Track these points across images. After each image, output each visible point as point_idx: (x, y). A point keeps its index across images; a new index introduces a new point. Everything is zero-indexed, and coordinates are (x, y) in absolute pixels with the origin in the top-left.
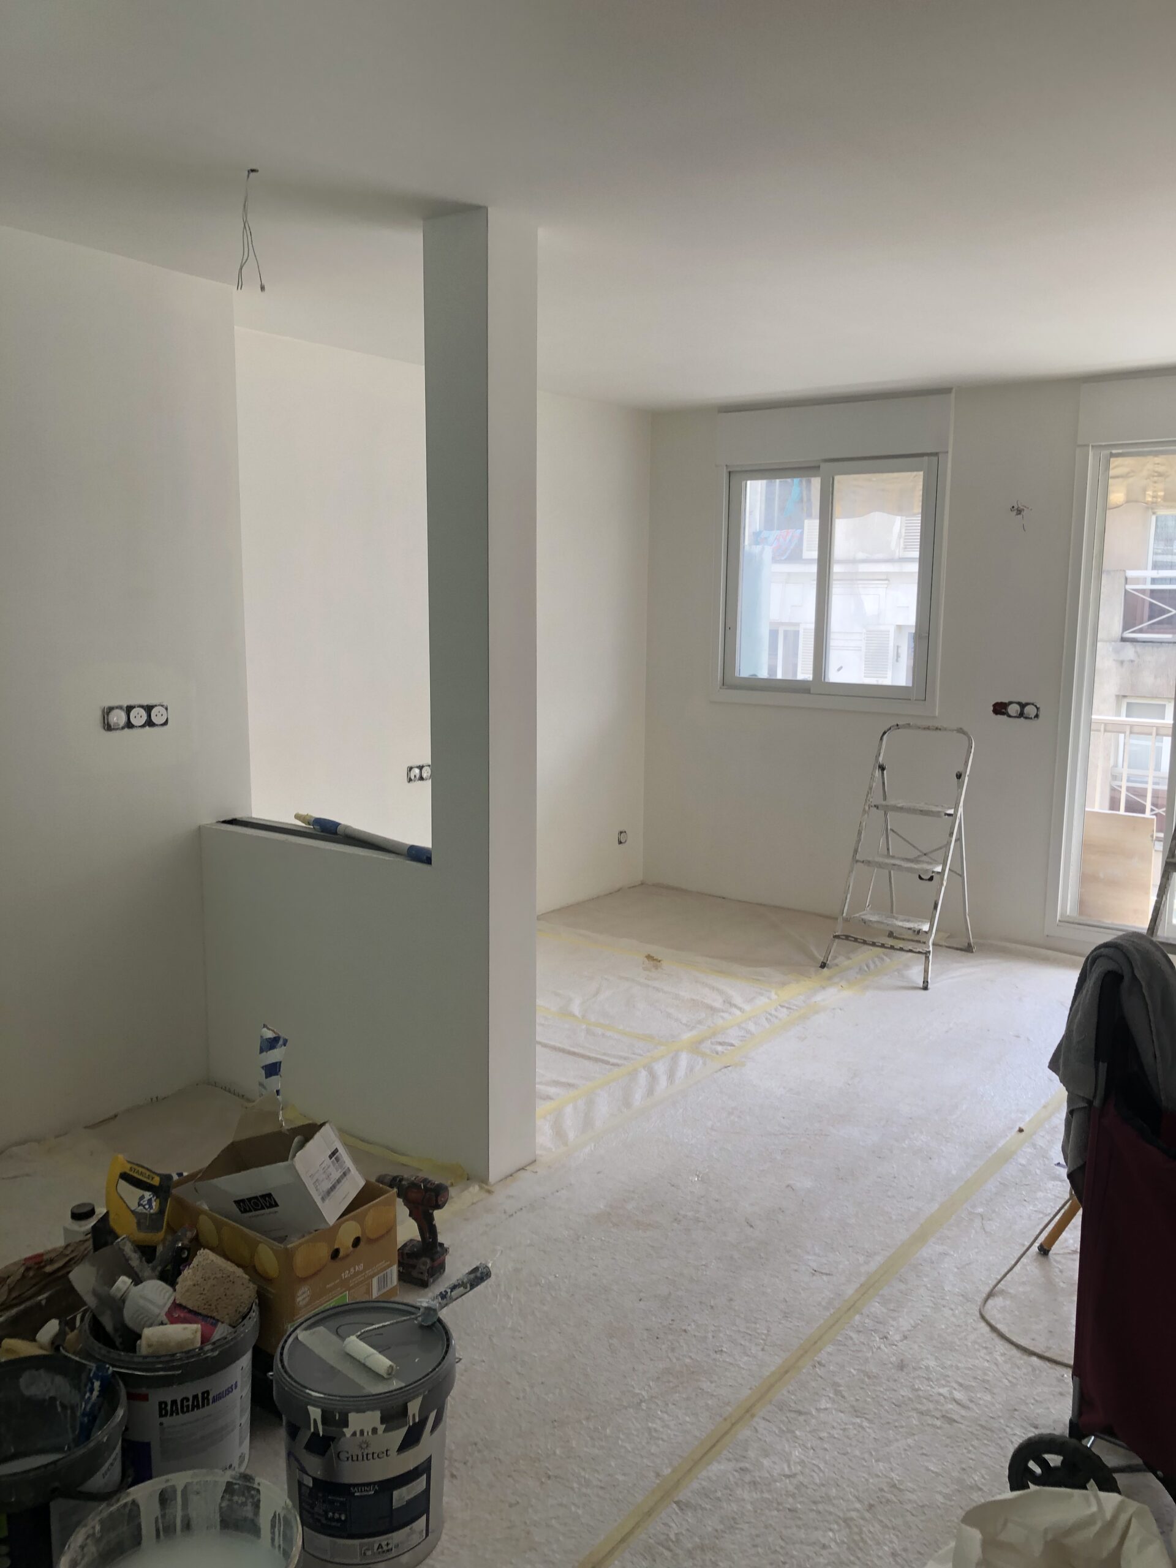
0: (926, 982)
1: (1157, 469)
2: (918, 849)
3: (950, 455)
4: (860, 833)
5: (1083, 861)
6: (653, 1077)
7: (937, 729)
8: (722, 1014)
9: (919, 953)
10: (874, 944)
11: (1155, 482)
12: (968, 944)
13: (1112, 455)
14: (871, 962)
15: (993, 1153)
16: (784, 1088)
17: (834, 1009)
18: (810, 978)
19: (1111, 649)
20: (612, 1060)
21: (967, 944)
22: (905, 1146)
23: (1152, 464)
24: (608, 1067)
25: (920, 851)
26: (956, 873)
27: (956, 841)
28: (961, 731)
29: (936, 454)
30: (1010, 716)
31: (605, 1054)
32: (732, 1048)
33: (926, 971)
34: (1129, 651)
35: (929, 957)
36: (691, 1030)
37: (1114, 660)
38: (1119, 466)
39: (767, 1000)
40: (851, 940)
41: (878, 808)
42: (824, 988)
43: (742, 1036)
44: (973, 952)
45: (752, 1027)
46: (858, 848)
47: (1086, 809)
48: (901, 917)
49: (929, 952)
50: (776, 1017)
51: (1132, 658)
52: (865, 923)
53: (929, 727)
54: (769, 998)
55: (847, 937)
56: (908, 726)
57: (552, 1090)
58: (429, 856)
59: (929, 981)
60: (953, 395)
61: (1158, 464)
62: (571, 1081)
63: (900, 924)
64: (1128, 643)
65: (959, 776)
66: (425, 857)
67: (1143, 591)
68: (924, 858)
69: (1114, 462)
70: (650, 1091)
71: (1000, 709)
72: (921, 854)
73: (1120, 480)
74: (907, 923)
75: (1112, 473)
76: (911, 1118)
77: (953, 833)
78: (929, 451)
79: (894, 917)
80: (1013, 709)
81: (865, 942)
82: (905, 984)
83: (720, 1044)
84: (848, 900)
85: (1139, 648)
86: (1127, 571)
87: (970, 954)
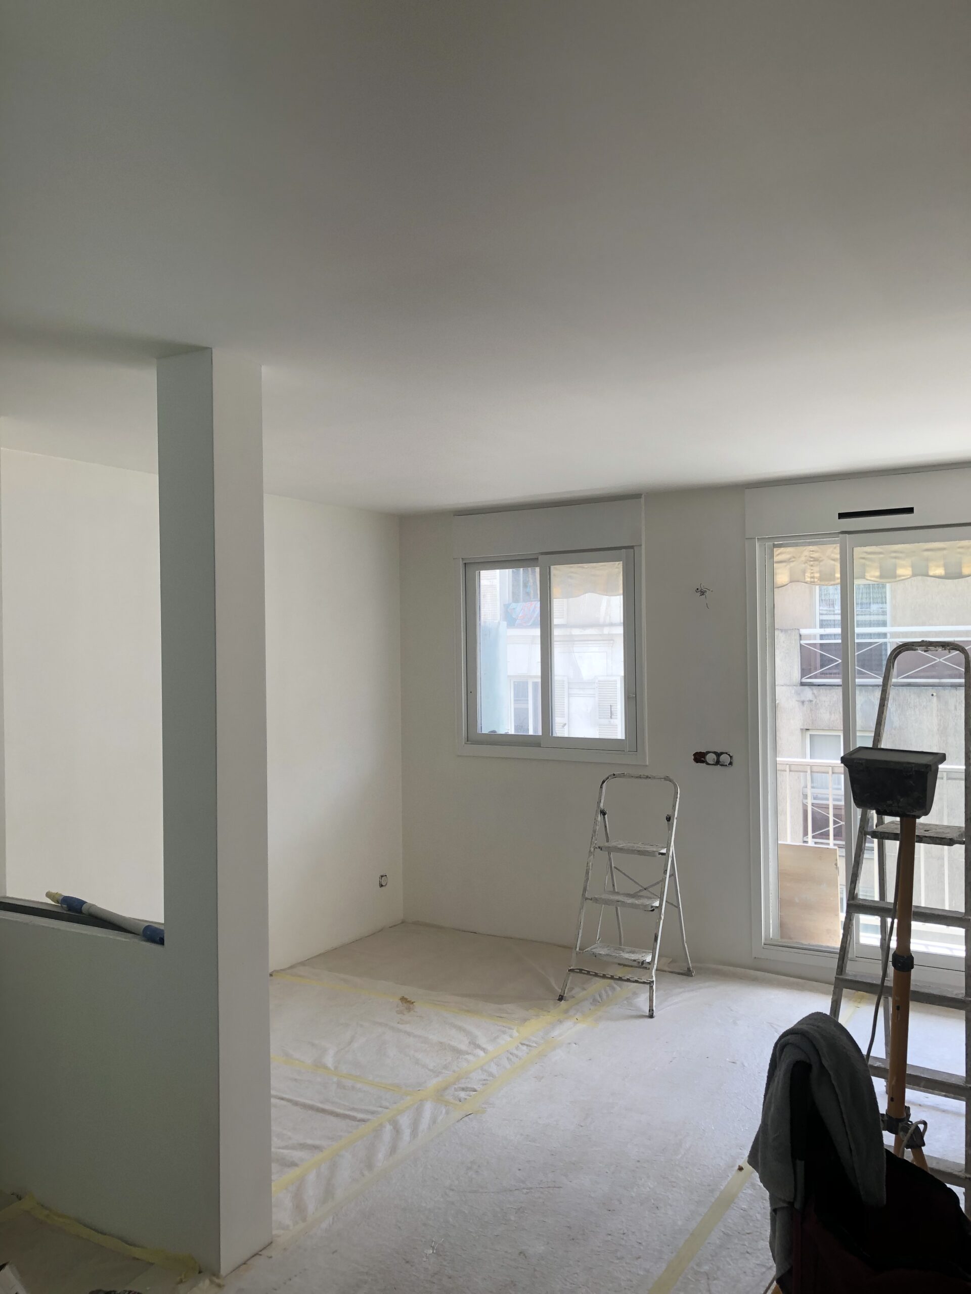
0: (651, 1010)
1: (812, 555)
2: (638, 884)
3: (643, 547)
4: (587, 873)
5: (780, 888)
6: (397, 1130)
7: (647, 777)
8: (467, 1056)
9: (644, 983)
10: (604, 977)
11: (812, 566)
12: (688, 968)
13: (775, 546)
14: (603, 992)
15: (716, 1197)
16: (522, 1135)
17: (569, 1043)
18: (549, 1012)
19: (793, 692)
20: (360, 1116)
21: (686, 969)
22: (634, 1194)
23: (806, 552)
24: (355, 1123)
25: (642, 886)
26: (672, 904)
27: (670, 877)
28: (667, 779)
29: (632, 547)
30: (708, 764)
31: (353, 1109)
32: (474, 1093)
33: (651, 1000)
34: (808, 693)
35: (652, 986)
36: (437, 1076)
37: (797, 701)
38: (781, 554)
39: (509, 1039)
40: (584, 973)
41: (601, 850)
42: (560, 1022)
43: (484, 1080)
44: (692, 976)
45: (494, 1069)
46: (586, 887)
47: (779, 842)
48: (628, 949)
49: (653, 982)
50: (517, 1056)
51: (811, 699)
52: (596, 956)
53: (640, 776)
54: (511, 1036)
55: (581, 971)
56: (623, 775)
57: (297, 1155)
58: (162, 936)
59: (654, 1009)
60: (643, 500)
61: (813, 551)
62: (317, 1143)
63: (626, 956)
64: (806, 687)
65: (669, 819)
66: (158, 938)
67: (814, 645)
68: (644, 893)
69: (777, 551)
70: (393, 1149)
71: (700, 757)
72: (642, 888)
73: (784, 564)
74: (633, 955)
75: (776, 559)
76: (639, 1161)
77: (667, 871)
78: (626, 545)
79: (620, 949)
80: (711, 758)
81: (596, 975)
82: (634, 1013)
83: (463, 1089)
84: (580, 935)
85: (815, 690)
86: (801, 630)
87: (690, 978)
